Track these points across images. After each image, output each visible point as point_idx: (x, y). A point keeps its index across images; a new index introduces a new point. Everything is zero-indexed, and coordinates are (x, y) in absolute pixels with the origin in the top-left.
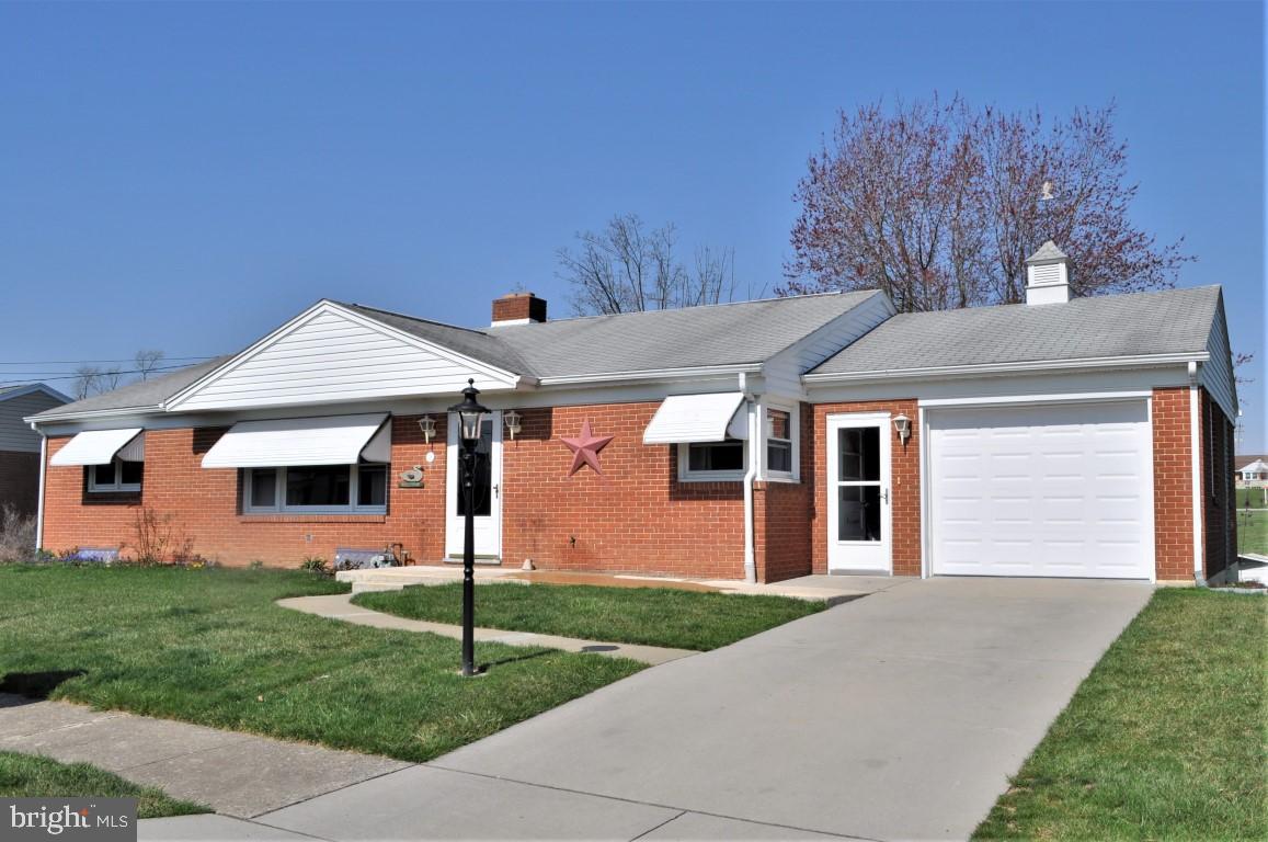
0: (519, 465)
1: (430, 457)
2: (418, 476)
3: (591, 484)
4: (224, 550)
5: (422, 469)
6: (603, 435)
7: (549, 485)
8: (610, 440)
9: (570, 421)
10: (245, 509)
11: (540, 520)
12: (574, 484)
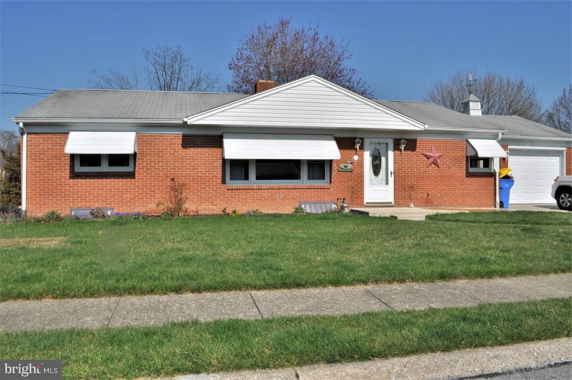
0: (402, 163)
1: (356, 158)
2: (350, 166)
3: (435, 172)
4: (214, 205)
5: (352, 163)
6: (440, 152)
7: (416, 172)
8: (443, 155)
9: (425, 146)
10: (227, 182)
11: (413, 187)
12: (428, 172)
